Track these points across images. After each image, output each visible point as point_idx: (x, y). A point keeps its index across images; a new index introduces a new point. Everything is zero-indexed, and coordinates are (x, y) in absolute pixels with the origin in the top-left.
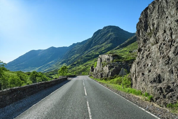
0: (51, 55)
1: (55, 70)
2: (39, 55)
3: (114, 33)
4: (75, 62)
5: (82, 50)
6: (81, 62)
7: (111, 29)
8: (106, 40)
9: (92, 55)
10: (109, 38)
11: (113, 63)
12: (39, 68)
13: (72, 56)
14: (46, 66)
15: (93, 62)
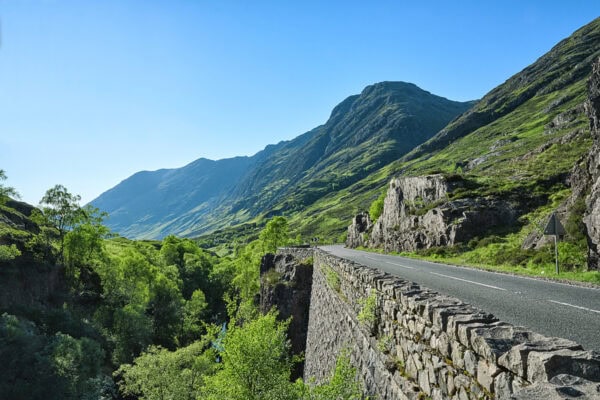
0: (199, 186)
1: (216, 232)
2: (162, 185)
3: (400, 107)
4: (276, 203)
5: (297, 167)
6: (295, 202)
7: (389, 94)
8: (374, 130)
9: (331, 181)
10: (384, 122)
11: (455, 203)
12: (165, 225)
13: (264, 185)
14: (185, 222)
15: (336, 202)
